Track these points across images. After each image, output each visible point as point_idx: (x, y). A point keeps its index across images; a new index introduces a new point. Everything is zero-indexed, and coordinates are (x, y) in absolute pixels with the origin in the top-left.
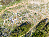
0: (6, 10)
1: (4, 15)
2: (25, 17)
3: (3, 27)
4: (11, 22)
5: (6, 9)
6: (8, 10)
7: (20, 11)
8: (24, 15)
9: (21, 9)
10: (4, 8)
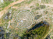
0: (11, 8)
1: (8, 14)
2: (39, 14)
3: (7, 31)
4: (18, 24)
5: (10, 6)
6: (14, 7)
7: (31, 7)
8: (37, 12)
9: (31, 4)
10: (7, 4)
